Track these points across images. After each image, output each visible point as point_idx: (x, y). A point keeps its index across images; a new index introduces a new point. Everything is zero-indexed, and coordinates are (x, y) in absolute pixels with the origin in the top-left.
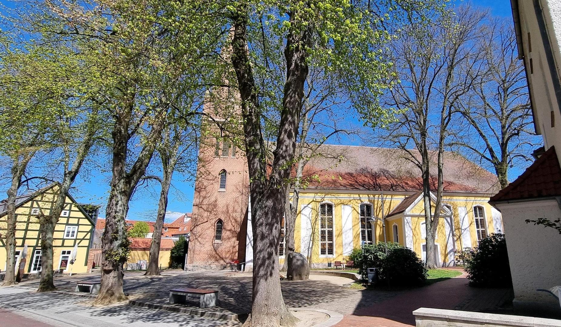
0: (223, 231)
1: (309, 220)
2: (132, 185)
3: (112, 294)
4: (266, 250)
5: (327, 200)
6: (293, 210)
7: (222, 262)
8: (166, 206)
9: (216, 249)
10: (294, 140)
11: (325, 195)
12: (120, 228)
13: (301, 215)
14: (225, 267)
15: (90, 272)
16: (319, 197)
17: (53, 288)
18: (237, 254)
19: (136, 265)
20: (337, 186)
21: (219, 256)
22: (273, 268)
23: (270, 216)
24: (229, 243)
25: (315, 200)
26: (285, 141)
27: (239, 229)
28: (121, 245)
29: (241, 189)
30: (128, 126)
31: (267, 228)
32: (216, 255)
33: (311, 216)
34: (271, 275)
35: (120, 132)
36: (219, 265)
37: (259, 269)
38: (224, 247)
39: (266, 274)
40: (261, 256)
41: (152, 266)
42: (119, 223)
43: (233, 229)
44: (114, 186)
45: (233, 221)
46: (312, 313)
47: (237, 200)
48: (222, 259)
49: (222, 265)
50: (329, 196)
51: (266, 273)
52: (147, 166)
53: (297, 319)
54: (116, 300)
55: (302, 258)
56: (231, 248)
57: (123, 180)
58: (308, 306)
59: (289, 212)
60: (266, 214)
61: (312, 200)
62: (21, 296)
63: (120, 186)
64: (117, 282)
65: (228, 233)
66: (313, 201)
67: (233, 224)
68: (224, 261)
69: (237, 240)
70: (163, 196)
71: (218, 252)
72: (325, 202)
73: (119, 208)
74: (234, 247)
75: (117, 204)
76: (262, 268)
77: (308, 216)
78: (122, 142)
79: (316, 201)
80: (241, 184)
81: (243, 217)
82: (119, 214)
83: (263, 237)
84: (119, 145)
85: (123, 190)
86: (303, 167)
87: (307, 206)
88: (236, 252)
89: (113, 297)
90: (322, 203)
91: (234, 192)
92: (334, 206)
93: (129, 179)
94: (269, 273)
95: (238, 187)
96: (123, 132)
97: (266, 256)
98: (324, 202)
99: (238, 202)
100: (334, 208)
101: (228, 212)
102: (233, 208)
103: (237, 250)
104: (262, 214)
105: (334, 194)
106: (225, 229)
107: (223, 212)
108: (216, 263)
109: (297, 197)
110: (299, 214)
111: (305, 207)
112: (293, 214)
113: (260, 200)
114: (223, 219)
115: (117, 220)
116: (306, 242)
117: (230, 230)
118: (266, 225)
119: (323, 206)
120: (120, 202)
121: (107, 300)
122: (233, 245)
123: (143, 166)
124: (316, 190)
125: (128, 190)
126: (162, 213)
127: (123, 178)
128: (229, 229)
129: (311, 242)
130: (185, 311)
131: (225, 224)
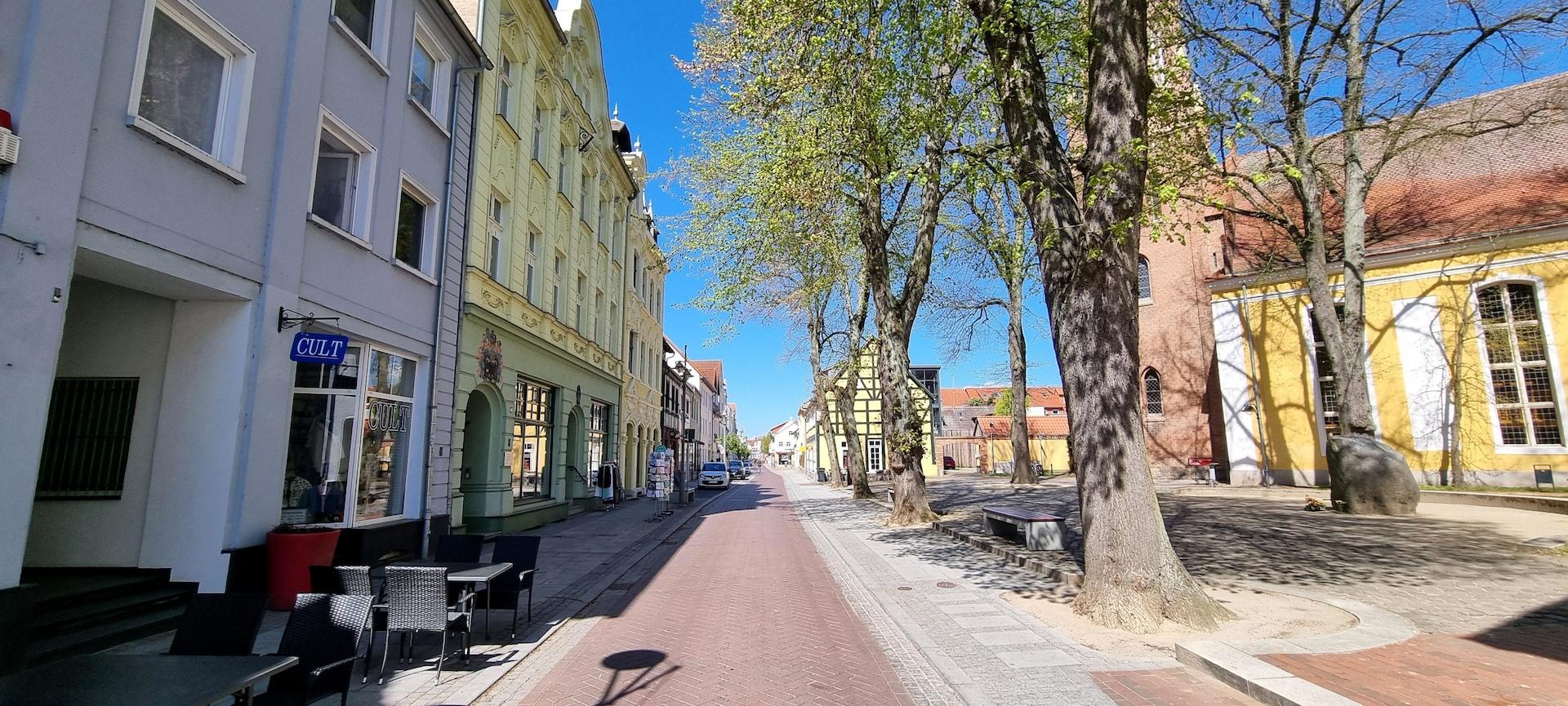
0: (1163, 393)
1: (1432, 342)
2: (906, 319)
3: (912, 509)
4: (1095, 424)
5: (1506, 269)
6: (1348, 321)
7: (1173, 462)
8: (1023, 353)
9: (1153, 434)
10: (1132, 112)
11: (1491, 259)
12: (901, 397)
13: (1398, 331)
14: (1182, 475)
15: (942, 474)
16: (1460, 268)
17: (871, 495)
18: (1209, 445)
19: (1009, 465)
20: (1548, 217)
21: (1165, 449)
22: (1121, 469)
23: (1091, 336)
24: (1183, 418)
25: (1445, 279)
26: (1105, 124)
27: (1205, 388)
28: (908, 426)
29: (1191, 292)
30: (879, 217)
31: (1088, 366)
32: (1156, 448)
33: (1437, 328)
34: (1119, 484)
35: (871, 231)
36: (1168, 468)
37: (1084, 469)
38: (1171, 429)
39: (1103, 482)
40: (1085, 439)
41: (1020, 468)
42: (897, 389)
43: (1187, 387)
44: (881, 326)
45: (1185, 368)
46: (1308, 605)
47: (1187, 320)
48: (1173, 455)
49: (1174, 469)
50: (1514, 256)
51: (1100, 479)
52: (925, 281)
53: (1227, 615)
54: (919, 520)
55: (1376, 452)
56: (1191, 432)
57: (891, 314)
58: (1315, 585)
59: (1334, 327)
60: (1083, 331)
61: (1435, 281)
62: (829, 502)
63: (889, 324)
64: (914, 489)
65: (1177, 397)
66: (1440, 283)
67: (1187, 376)
68: (1179, 460)
69: (1203, 412)
70: (1013, 333)
71: (1159, 441)
72: (1497, 279)
73: (893, 363)
74: (1198, 429)
75: (889, 356)
76: (1090, 468)
77: (1427, 331)
78: (877, 247)
79: (1449, 283)
80: (1189, 279)
81: (1209, 358)
82: (896, 373)
83: (1081, 391)
84: (874, 254)
85: (894, 330)
86: (1364, 191)
87: (1416, 303)
88: (1205, 442)
89: (914, 513)
90: (1482, 284)
91: (1174, 301)
92: (1540, 285)
93: (899, 309)
94: (1111, 482)
95: (1183, 288)
96: (874, 228)
97: (1096, 437)
98: (1489, 280)
99: (1189, 324)
100: (1541, 294)
101: (1167, 349)
102: (1177, 339)
103: (1209, 435)
104: (1072, 333)
105: (1535, 248)
106: (1166, 388)
107: (1154, 352)
108: (1160, 464)
109: (1357, 281)
110: (1390, 331)
111: (1409, 307)
112: (1349, 330)
113: (1063, 298)
114: (1157, 366)
115: (893, 383)
116: (1432, 408)
117: (1179, 391)
118: (1085, 358)
119: (1488, 295)
120: (893, 352)
121: (906, 518)
122: (1194, 423)
123: (919, 282)
124: (1449, 248)
125: (901, 330)
126: (1016, 366)
127: (891, 309)
128: (1177, 387)
129: (1452, 407)
130: (999, 552)
131: (1166, 378)
